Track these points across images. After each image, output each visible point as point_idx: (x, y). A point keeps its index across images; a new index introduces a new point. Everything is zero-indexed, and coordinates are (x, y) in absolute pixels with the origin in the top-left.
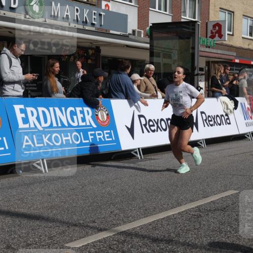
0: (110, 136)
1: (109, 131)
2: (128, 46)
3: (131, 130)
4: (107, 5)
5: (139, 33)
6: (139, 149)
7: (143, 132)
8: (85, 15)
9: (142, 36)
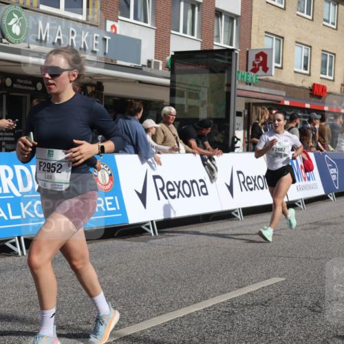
0: (114, 205)
1: (112, 198)
2: (140, 82)
3: (143, 197)
4: (113, 27)
5: (157, 64)
6: (152, 222)
7: (159, 199)
8: (84, 40)
9: (161, 68)
